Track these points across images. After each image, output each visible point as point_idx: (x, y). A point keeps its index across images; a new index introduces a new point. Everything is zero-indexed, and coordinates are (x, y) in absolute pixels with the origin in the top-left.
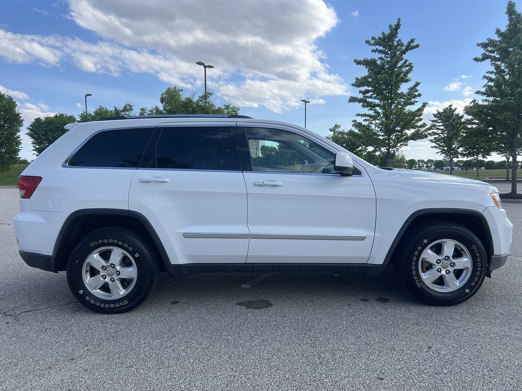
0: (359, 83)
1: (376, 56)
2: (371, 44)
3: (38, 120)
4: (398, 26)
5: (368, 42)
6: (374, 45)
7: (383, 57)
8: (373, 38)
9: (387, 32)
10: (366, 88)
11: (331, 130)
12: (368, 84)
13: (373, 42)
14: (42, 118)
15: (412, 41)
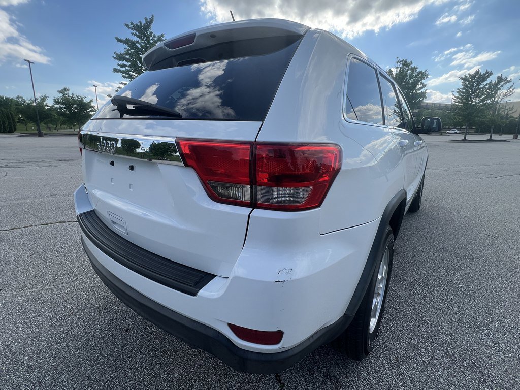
0: (120, 57)
1: (135, 39)
2: (129, 28)
4: (152, 21)
5: (127, 25)
6: (132, 29)
7: (140, 41)
8: (132, 23)
9: (143, 22)
10: (125, 63)
11: (60, 92)
12: (127, 60)
13: (131, 26)
15: (162, 35)
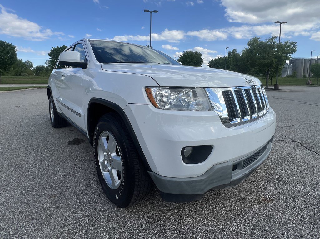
3: (212, 60)
14: (214, 59)
